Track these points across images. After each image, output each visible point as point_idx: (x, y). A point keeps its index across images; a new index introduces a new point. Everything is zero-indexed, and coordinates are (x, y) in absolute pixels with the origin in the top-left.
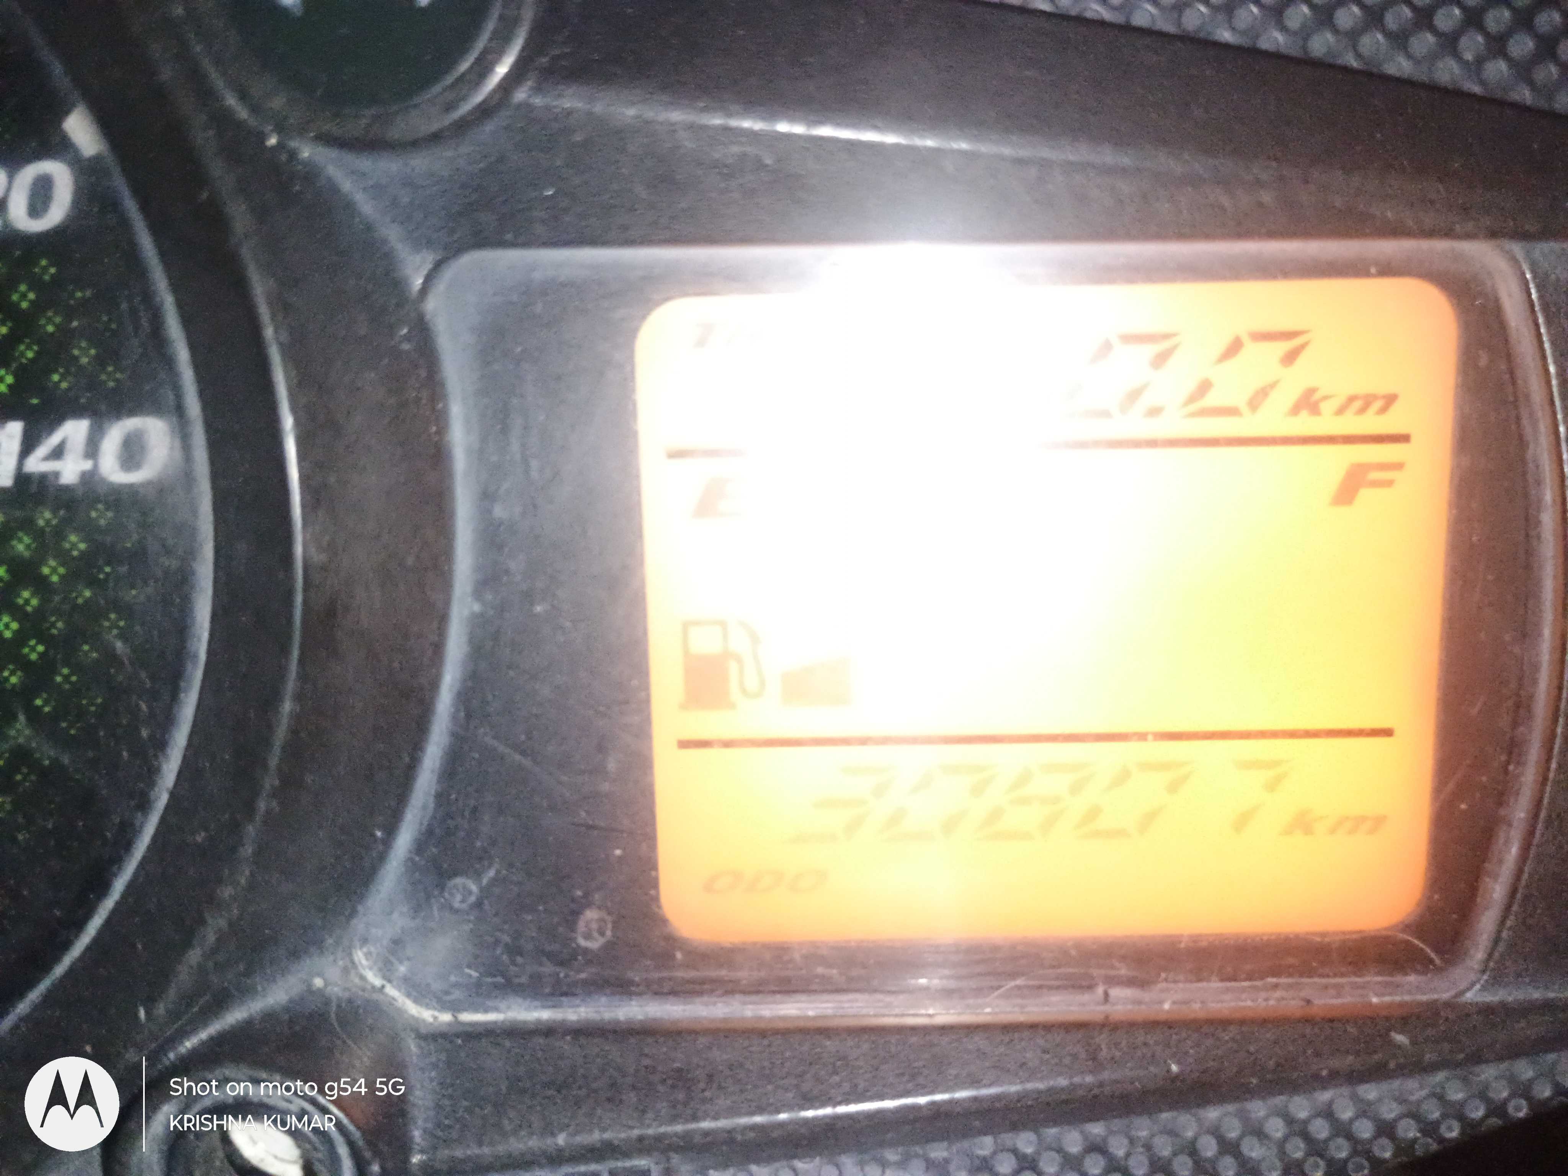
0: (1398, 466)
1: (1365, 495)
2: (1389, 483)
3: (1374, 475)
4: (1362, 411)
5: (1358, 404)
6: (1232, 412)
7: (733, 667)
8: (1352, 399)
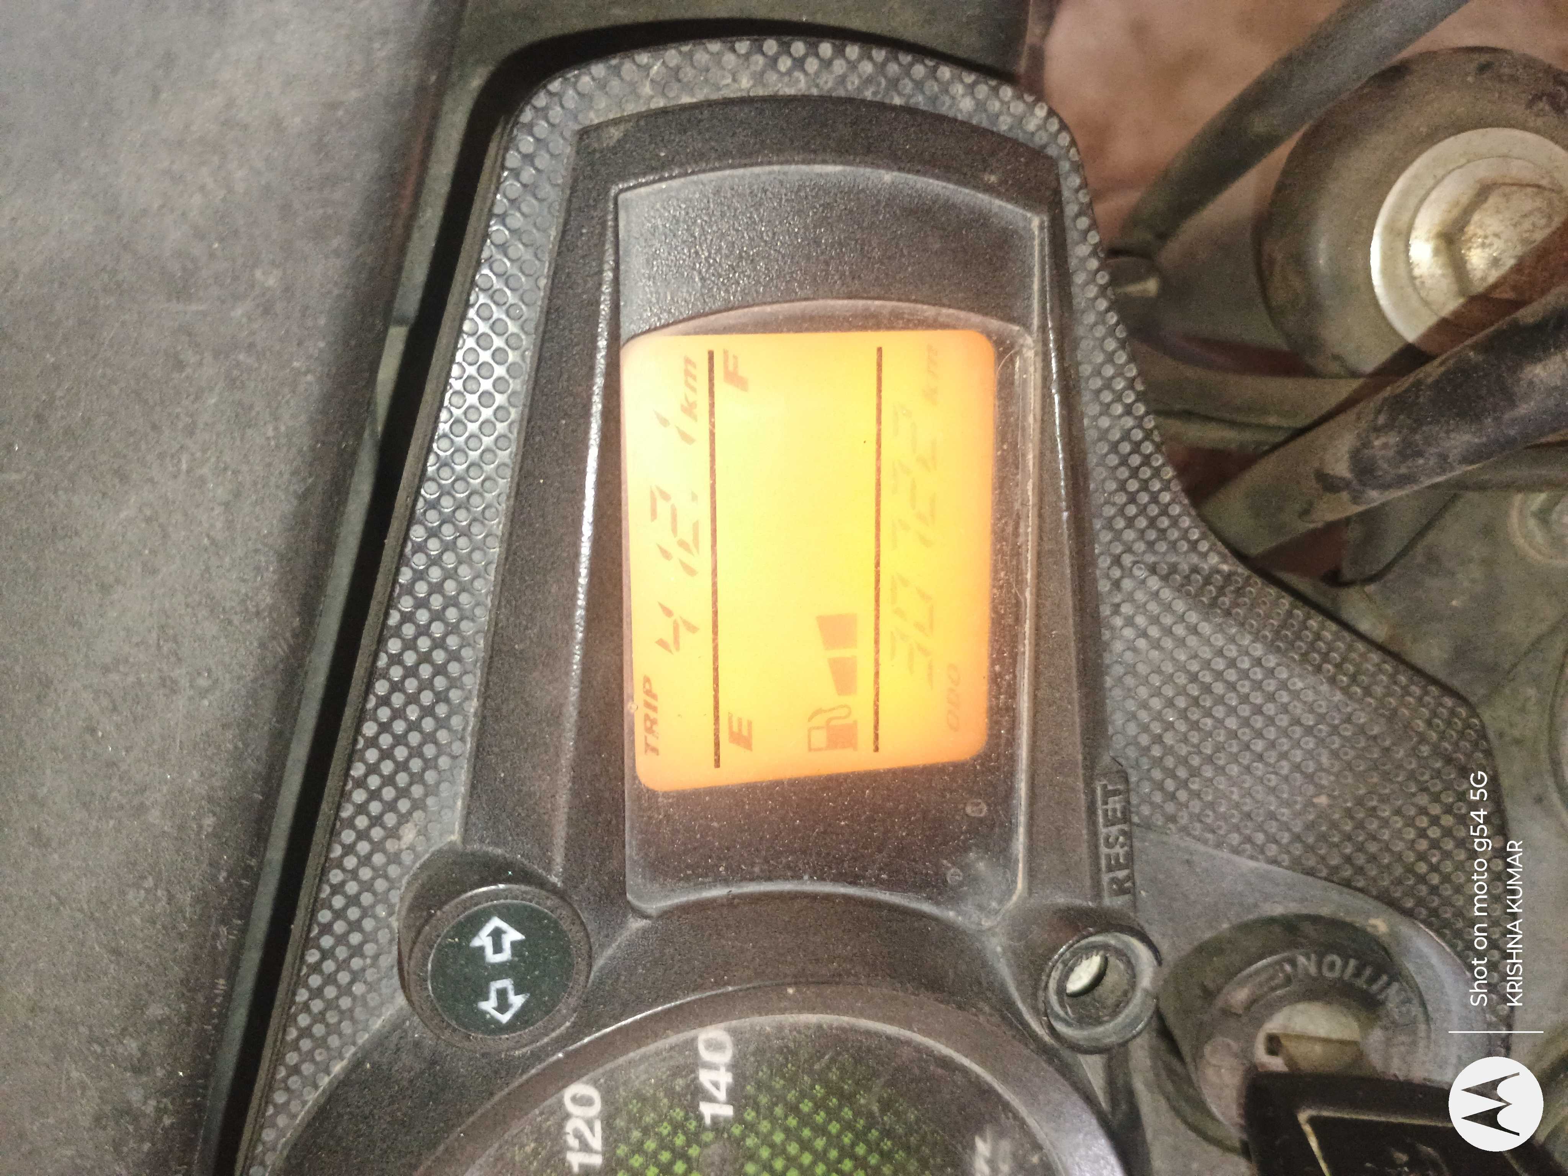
0: (726, 353)
1: (743, 372)
2: (735, 359)
3: (731, 368)
4: (695, 378)
5: (690, 380)
7: (834, 723)
8: (687, 384)
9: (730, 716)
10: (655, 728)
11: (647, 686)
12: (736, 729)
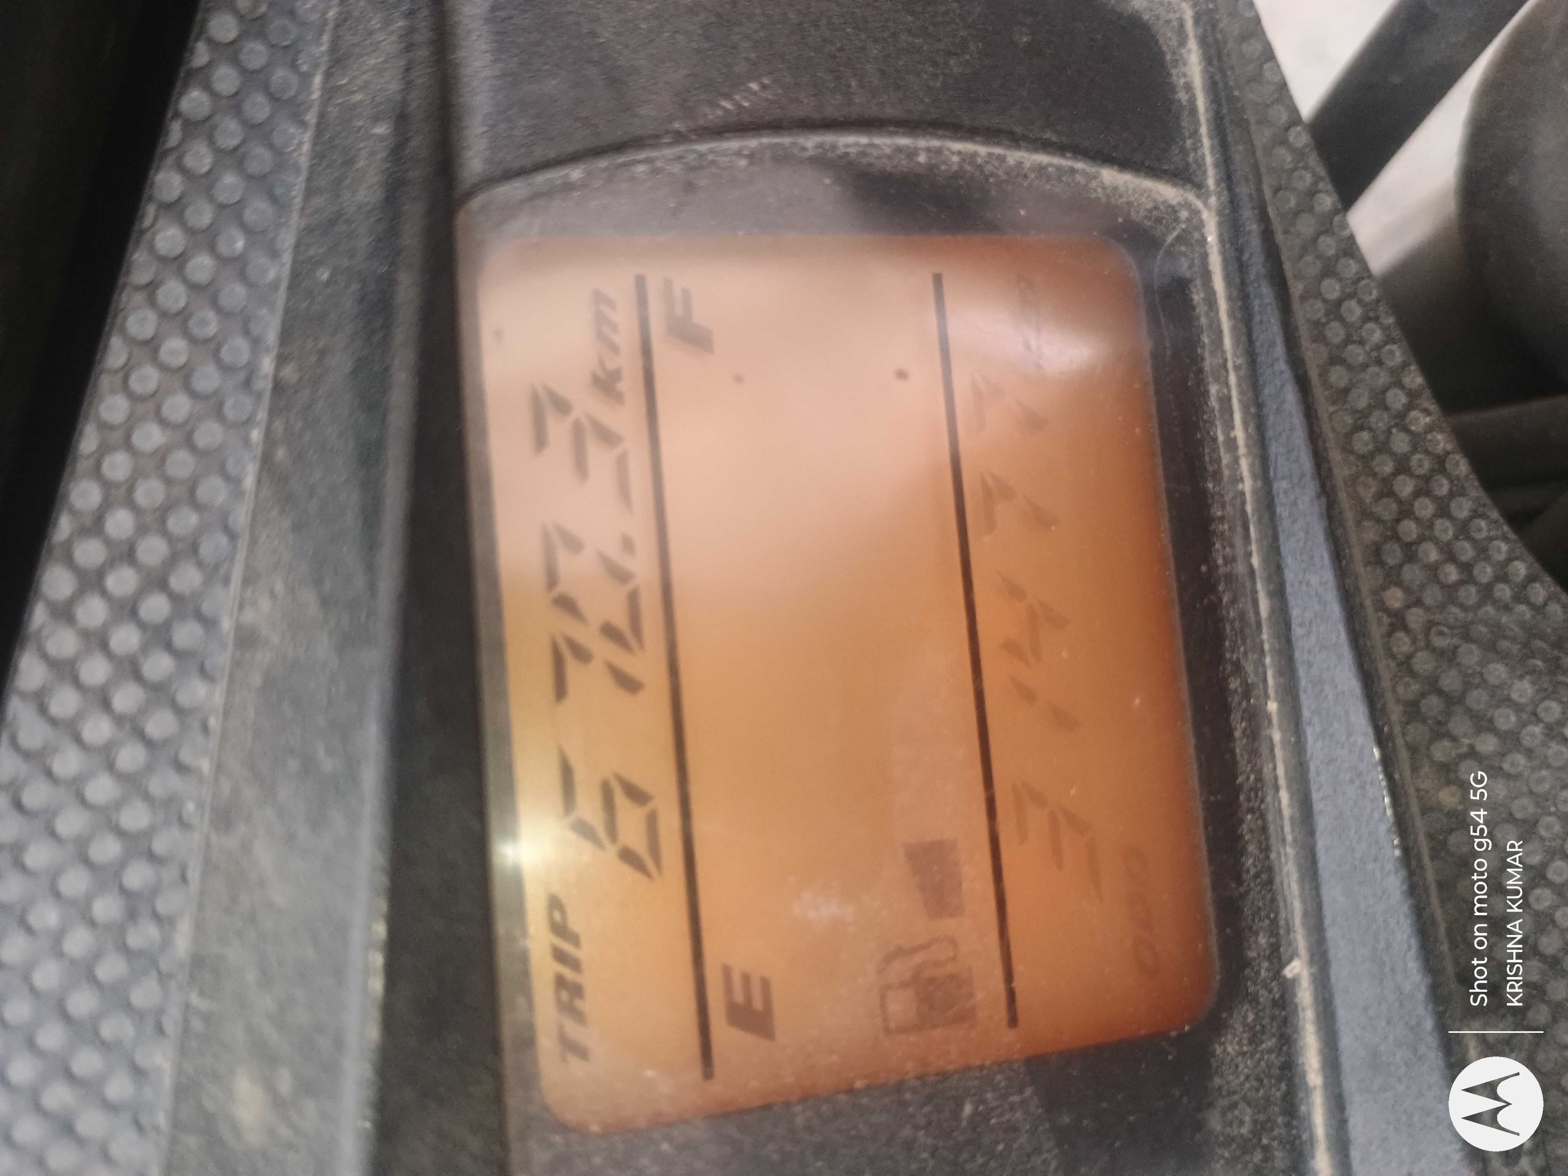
0: (669, 286)
1: (699, 316)
2: (686, 296)
3: (678, 309)
4: (612, 324)
5: (606, 331)
6: (622, 464)
7: (926, 973)
8: (601, 337)
9: (727, 972)
10: (578, 1003)
11: (557, 916)
12: (739, 998)
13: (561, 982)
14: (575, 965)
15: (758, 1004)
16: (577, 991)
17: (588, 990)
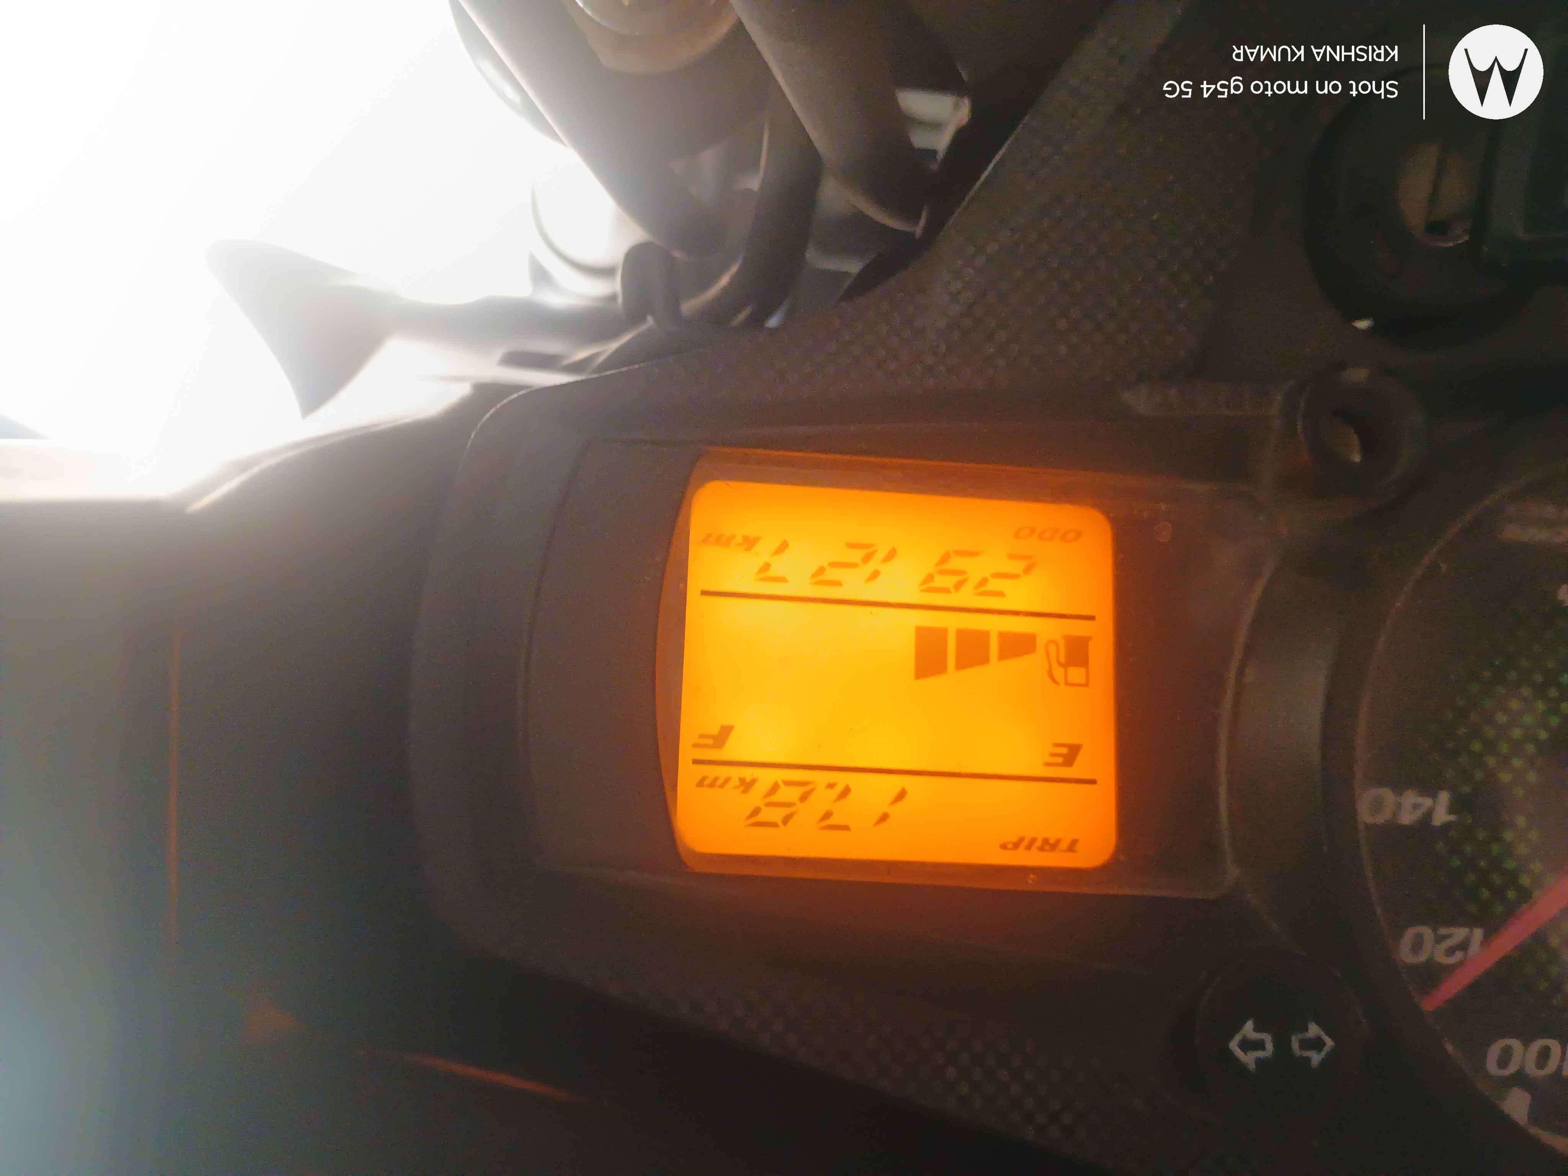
0: (696, 746)
1: (715, 731)
2: (702, 736)
3: (710, 742)
4: (716, 779)
5: (719, 782)
6: (788, 783)
7: (1062, 659)
8: (722, 786)
9: (1048, 764)
10: (1052, 841)
11: (1010, 846)
12: (1060, 760)
13: (1041, 849)
14: (1033, 840)
15: (1064, 750)
16: (1046, 841)
17: (1046, 835)
